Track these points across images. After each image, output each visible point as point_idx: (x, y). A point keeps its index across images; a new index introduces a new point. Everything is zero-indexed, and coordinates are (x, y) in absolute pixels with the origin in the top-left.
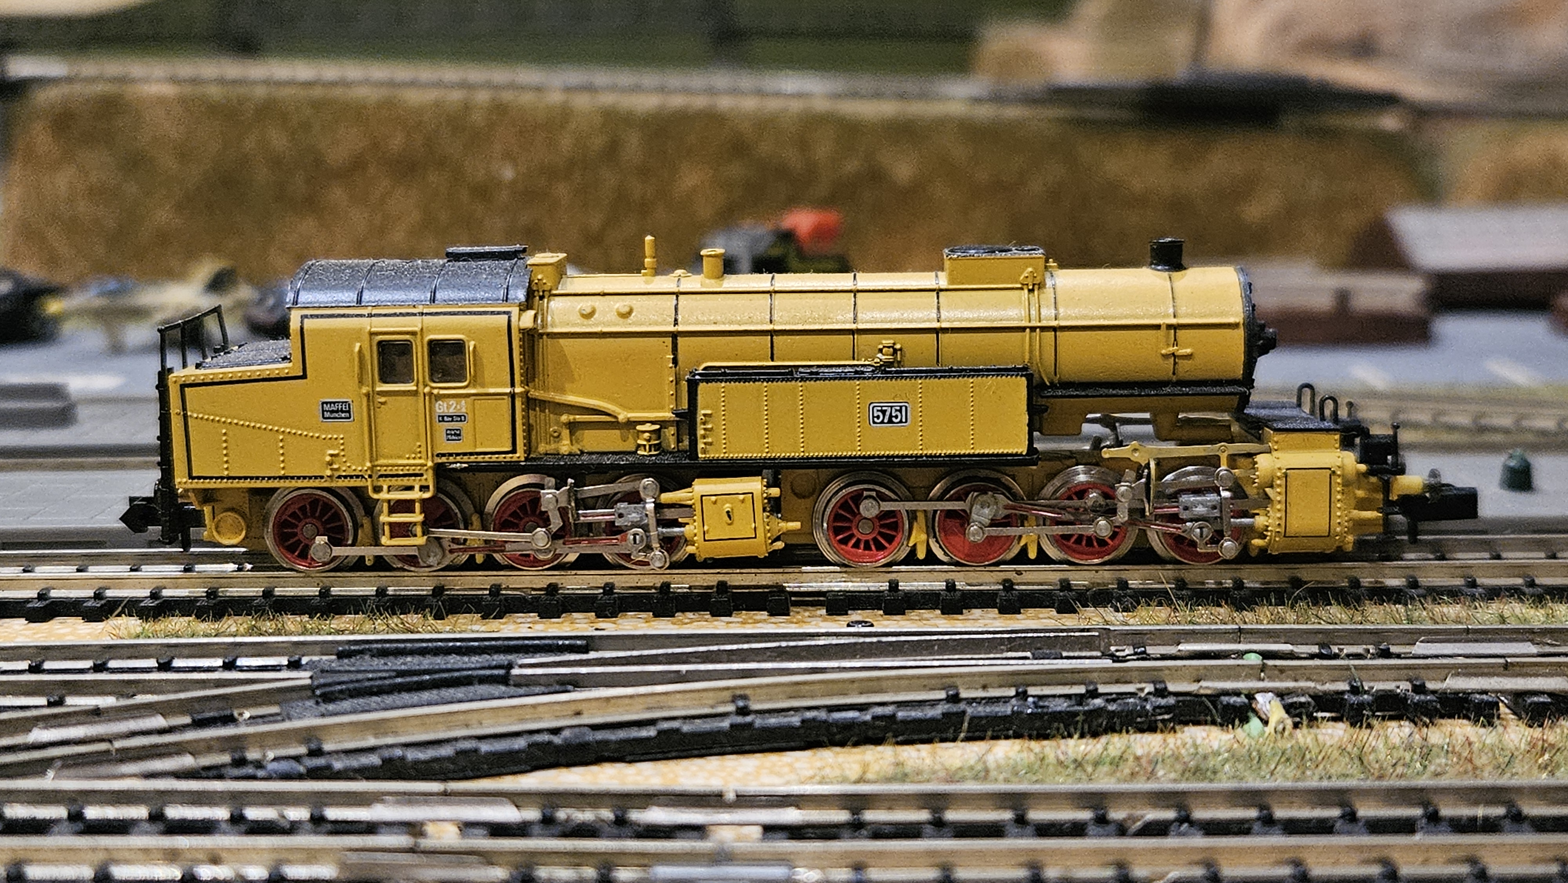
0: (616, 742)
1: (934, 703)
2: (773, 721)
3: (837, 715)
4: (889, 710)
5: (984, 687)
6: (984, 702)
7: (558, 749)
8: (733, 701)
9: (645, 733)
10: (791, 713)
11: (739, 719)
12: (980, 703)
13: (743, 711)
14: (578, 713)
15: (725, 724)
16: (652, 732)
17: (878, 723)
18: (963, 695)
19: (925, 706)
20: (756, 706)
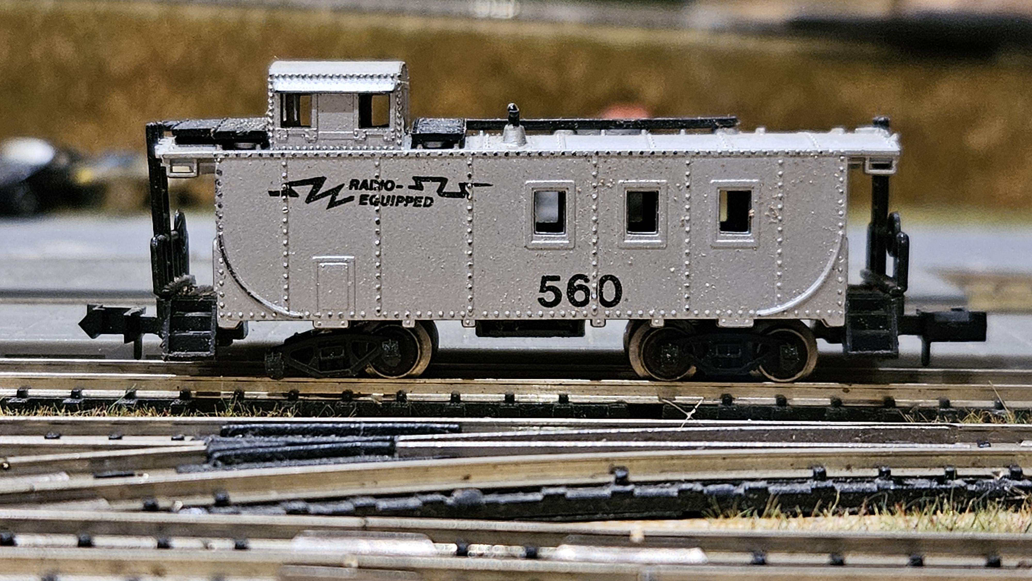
0: (505, 504)
1: (803, 480)
2: (652, 490)
4: (761, 484)
5: (848, 468)
6: (848, 480)
7: (451, 506)
8: (612, 472)
9: (530, 497)
10: (668, 485)
11: (620, 488)
12: (845, 482)
13: (623, 481)
14: (467, 478)
15: (607, 492)
16: (538, 497)
17: (751, 495)
18: (829, 474)
19: (793, 483)
20: (633, 478)
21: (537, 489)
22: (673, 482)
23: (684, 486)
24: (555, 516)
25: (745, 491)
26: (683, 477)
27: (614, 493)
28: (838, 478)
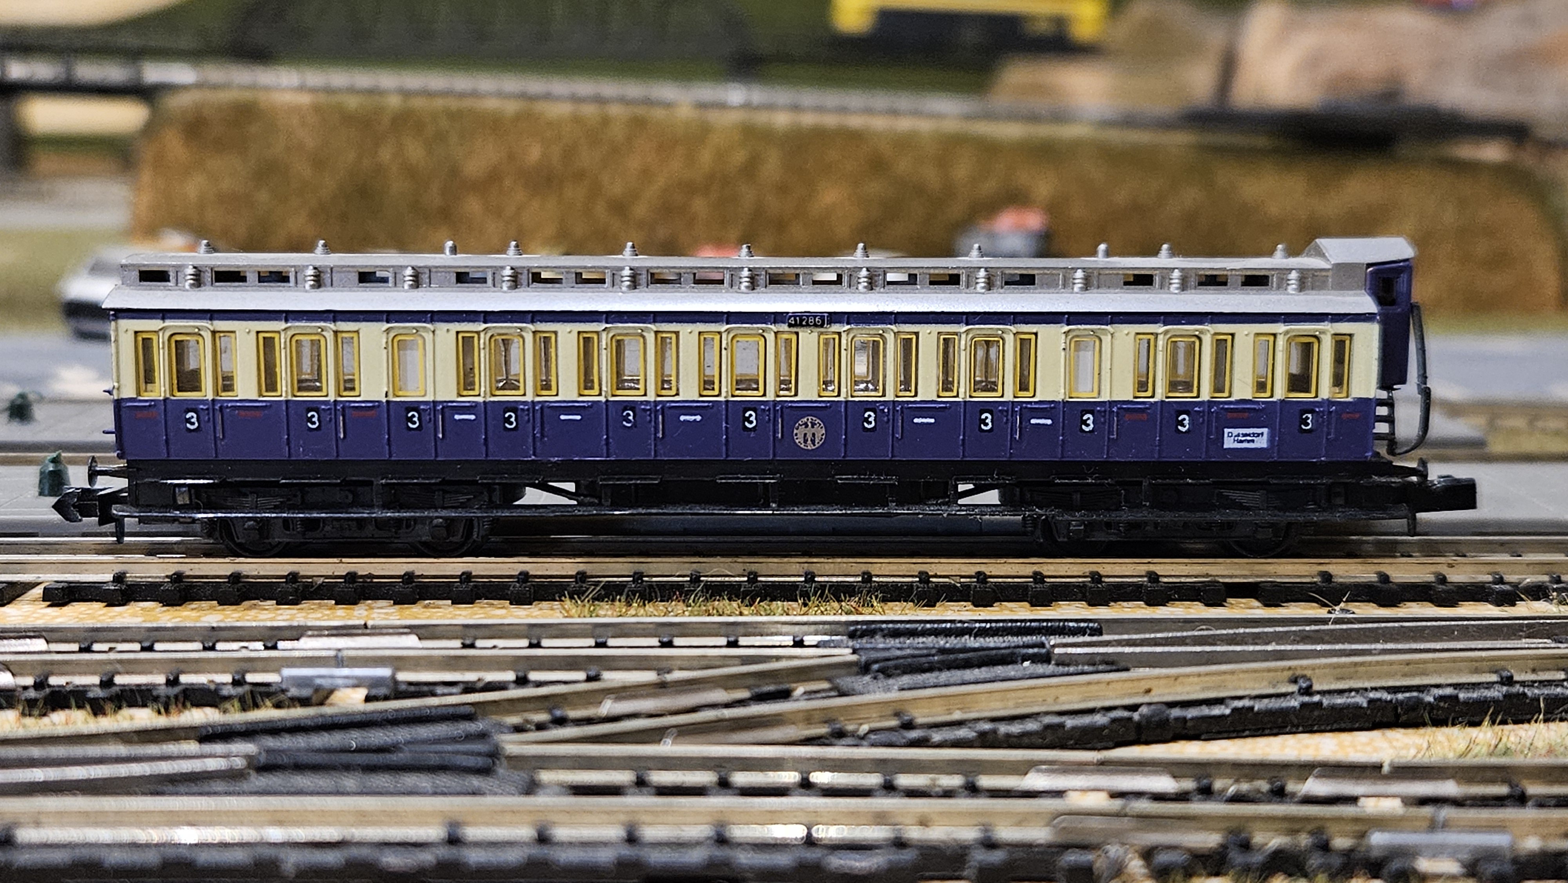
0: (1192, 719)
1: (1489, 685)
2: (1339, 700)
3: (1400, 696)
4: (1449, 691)
5: (1534, 671)
6: (1536, 685)
7: (1138, 725)
8: (1294, 680)
9: (1217, 711)
10: (1353, 694)
11: (1306, 699)
12: (1533, 686)
13: (1307, 691)
14: (1148, 691)
15: (1294, 703)
16: (1225, 710)
17: (1442, 704)
18: (1516, 678)
19: (1479, 689)
20: (1316, 687)
21: (1220, 701)
22: (1357, 690)
23: (1372, 695)
24: (1244, 731)
25: (1435, 699)
26: (1368, 685)
27: (1303, 705)
28: (1524, 682)
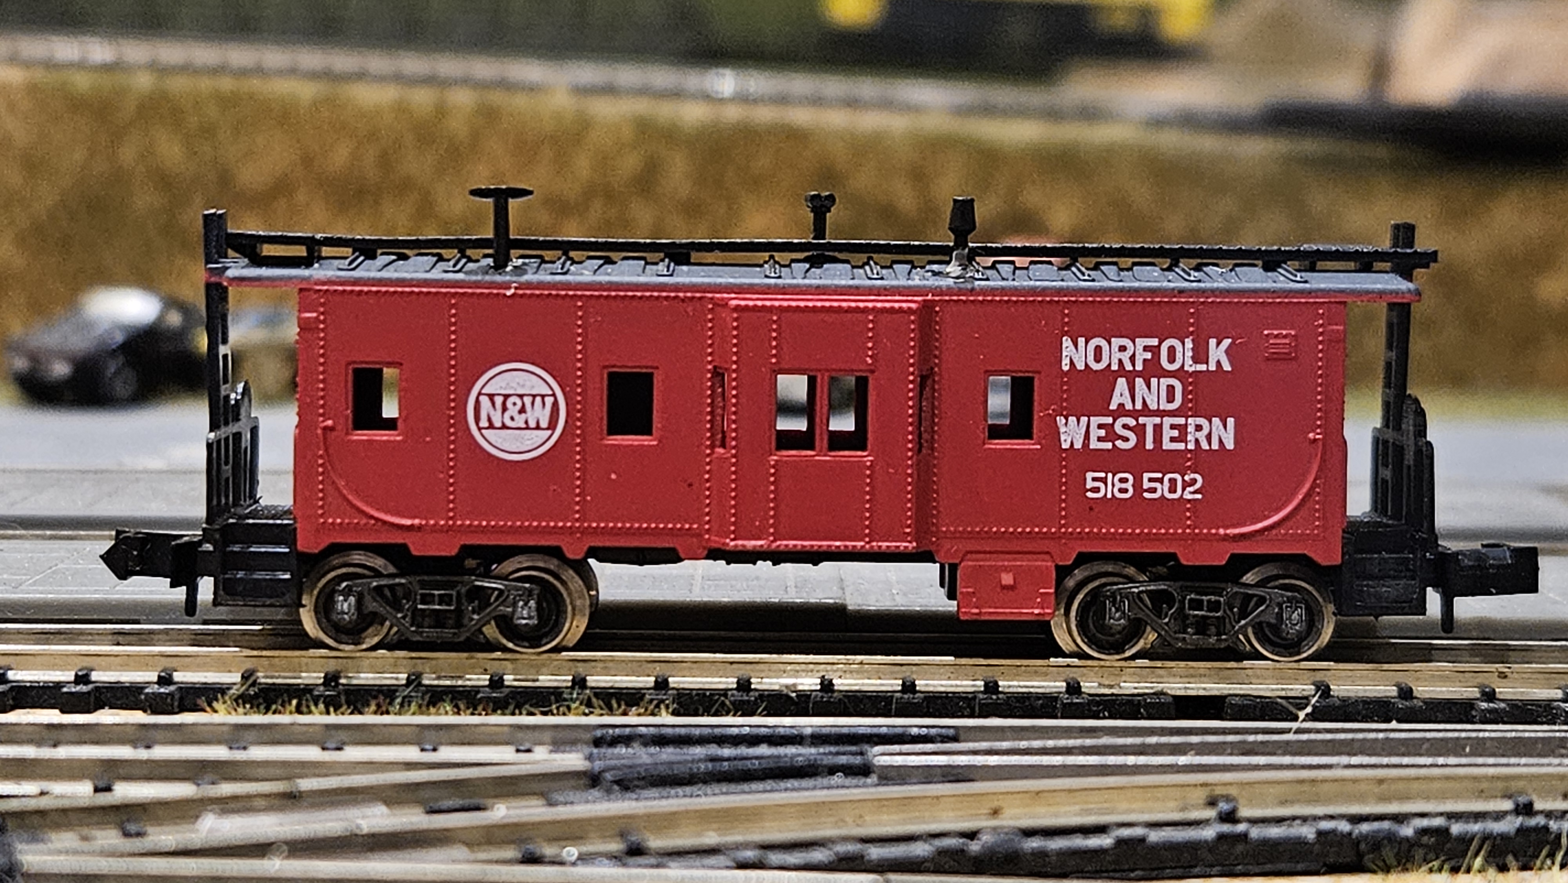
0: (1058, 854)
1: (1499, 816)
2: (1274, 832)
3: (1365, 827)
4: (1438, 822)
5: (1566, 796)
7: (976, 859)
8: (1212, 803)
9: (1094, 842)
10: (1298, 822)
11: (1226, 828)
12: (1562, 818)
13: (1229, 817)
14: (995, 812)
15: (1209, 833)
16: (1105, 841)
17: (1426, 840)
18: (1538, 806)
19: (1484, 820)
20: (1245, 811)
21: (1101, 829)
22: (1304, 819)
23: (1324, 825)
24: (1133, 871)
25: (1416, 832)
26: (1319, 811)
27: (1222, 837)
28: (1552, 812)
